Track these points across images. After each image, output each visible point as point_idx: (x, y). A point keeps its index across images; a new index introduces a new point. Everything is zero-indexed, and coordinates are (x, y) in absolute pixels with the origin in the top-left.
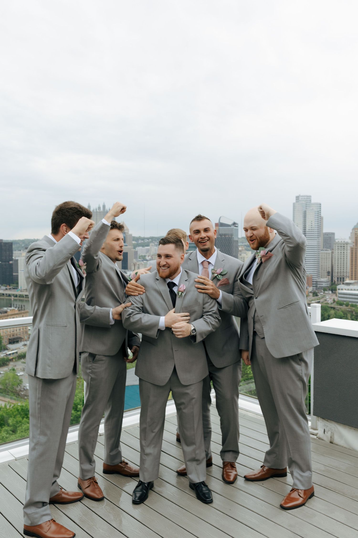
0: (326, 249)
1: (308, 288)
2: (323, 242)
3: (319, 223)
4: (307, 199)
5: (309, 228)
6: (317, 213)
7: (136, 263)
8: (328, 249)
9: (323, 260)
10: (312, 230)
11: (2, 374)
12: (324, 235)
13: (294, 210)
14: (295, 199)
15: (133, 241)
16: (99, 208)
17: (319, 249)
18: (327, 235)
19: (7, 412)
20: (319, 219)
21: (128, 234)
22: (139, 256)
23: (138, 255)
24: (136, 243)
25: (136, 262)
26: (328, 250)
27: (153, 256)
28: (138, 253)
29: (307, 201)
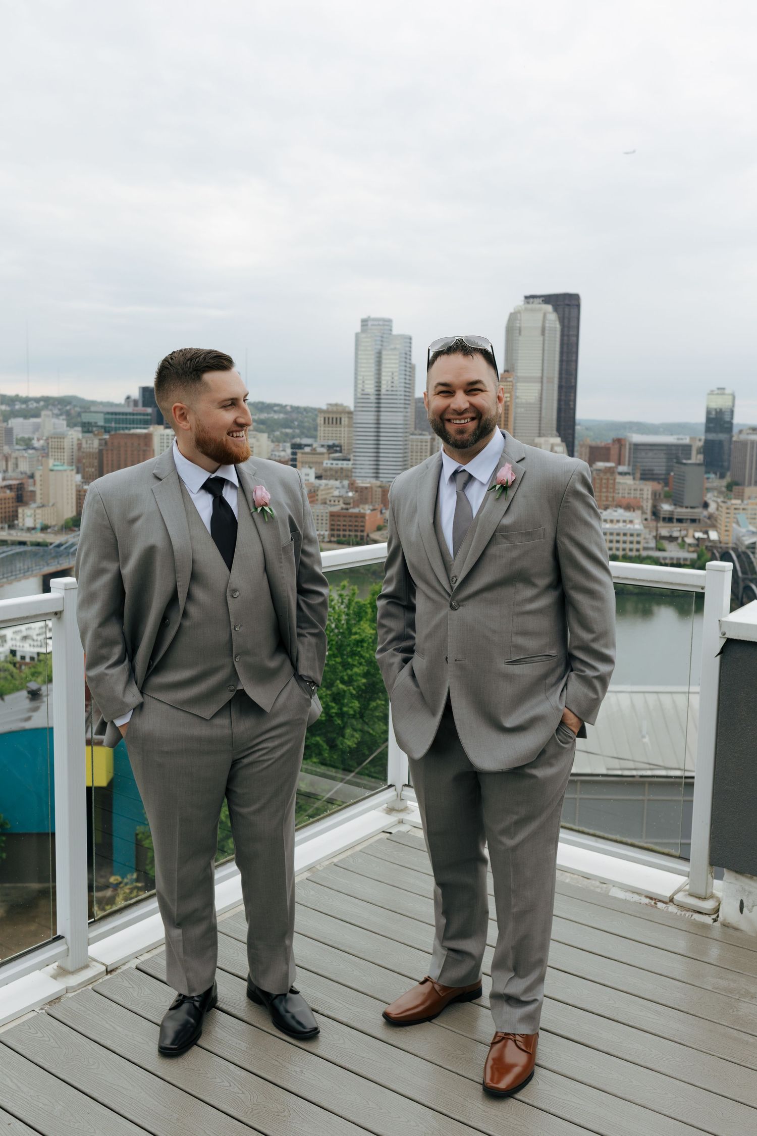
0: (420, 432)
1: (384, 511)
2: (413, 417)
3: (408, 378)
4: (384, 325)
5: (387, 386)
6: (404, 355)
7: (10, 455)
8: (424, 433)
9: (414, 454)
10: (392, 391)
12: (416, 403)
13: (357, 349)
15: (2, 404)
17: (406, 432)
20: (408, 369)
22: (17, 439)
23: (14, 437)
24: (8, 408)
25: (10, 452)
26: (424, 435)
27: (50, 441)
28: (15, 432)
29: (383, 329)
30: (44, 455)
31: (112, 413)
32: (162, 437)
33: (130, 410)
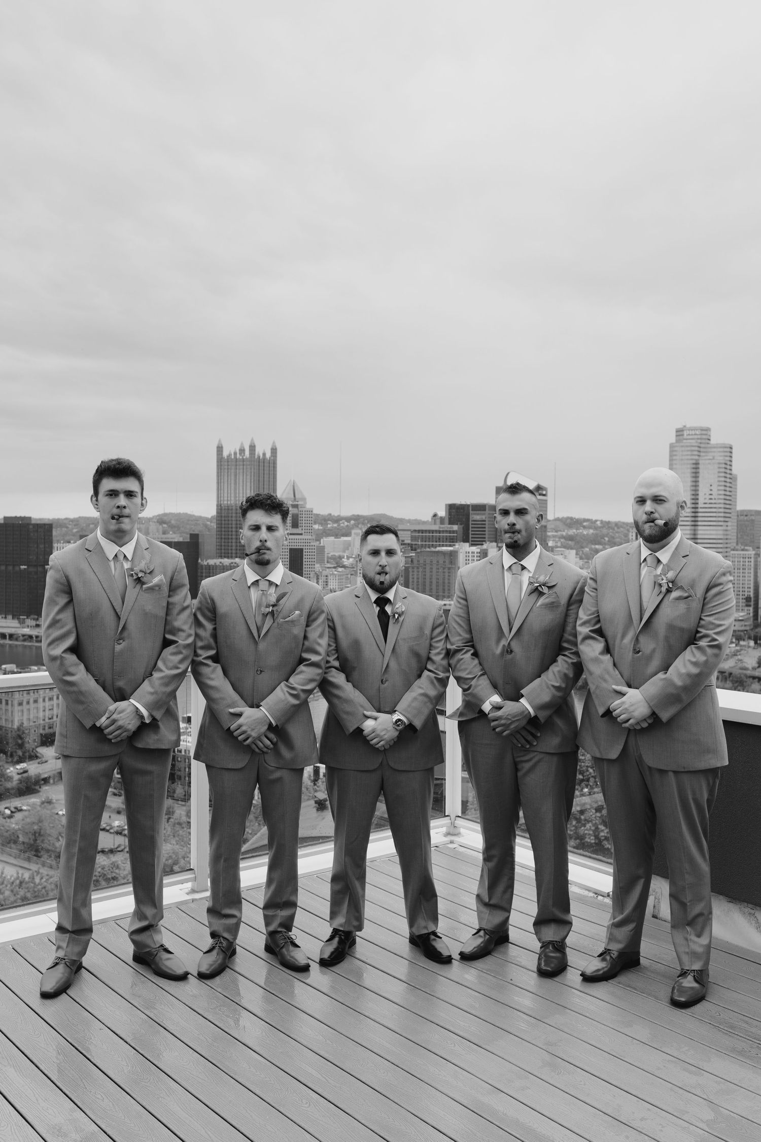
2: (736, 531)
3: (728, 489)
4: (701, 434)
5: (705, 499)
6: (724, 466)
7: (321, 572)
8: (746, 548)
10: (711, 503)
11: (26, 810)
12: (738, 516)
13: (671, 457)
14: (674, 434)
15: (315, 523)
16: (242, 451)
17: (727, 548)
18: (746, 516)
19: (36, 889)
20: (728, 480)
21: (304, 509)
22: (328, 558)
23: (326, 555)
24: (321, 528)
25: (321, 570)
26: (747, 550)
28: (326, 551)
29: (701, 439)
30: (353, 573)
31: (419, 531)
32: (468, 554)
33: (436, 527)
